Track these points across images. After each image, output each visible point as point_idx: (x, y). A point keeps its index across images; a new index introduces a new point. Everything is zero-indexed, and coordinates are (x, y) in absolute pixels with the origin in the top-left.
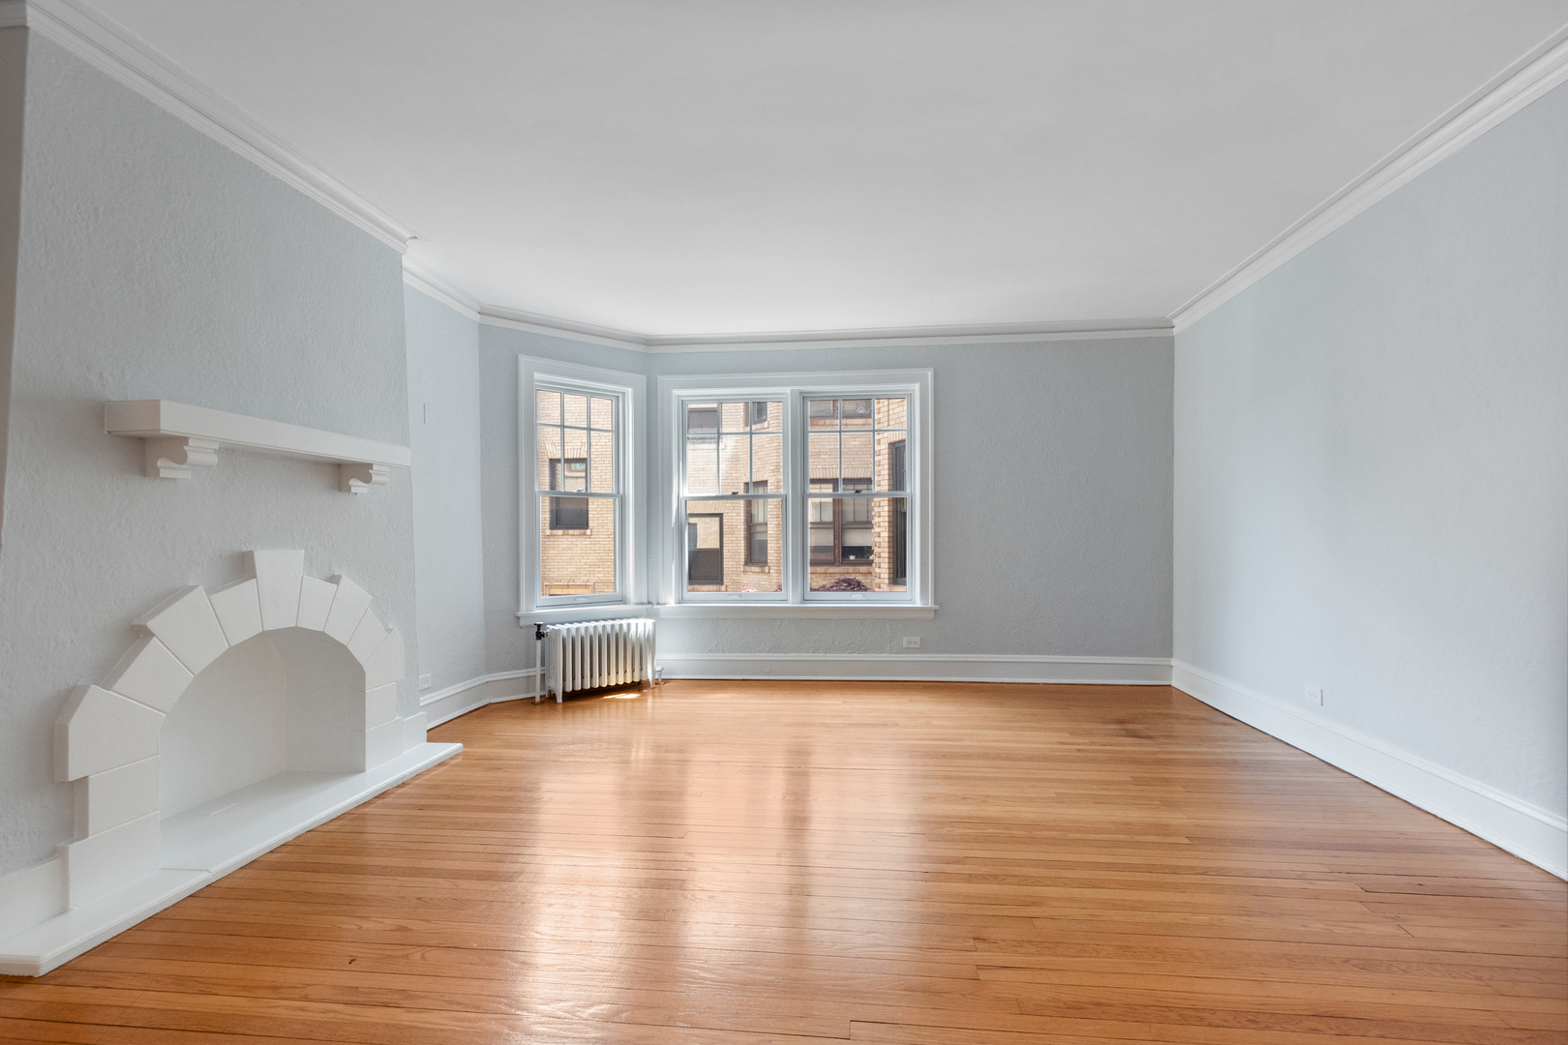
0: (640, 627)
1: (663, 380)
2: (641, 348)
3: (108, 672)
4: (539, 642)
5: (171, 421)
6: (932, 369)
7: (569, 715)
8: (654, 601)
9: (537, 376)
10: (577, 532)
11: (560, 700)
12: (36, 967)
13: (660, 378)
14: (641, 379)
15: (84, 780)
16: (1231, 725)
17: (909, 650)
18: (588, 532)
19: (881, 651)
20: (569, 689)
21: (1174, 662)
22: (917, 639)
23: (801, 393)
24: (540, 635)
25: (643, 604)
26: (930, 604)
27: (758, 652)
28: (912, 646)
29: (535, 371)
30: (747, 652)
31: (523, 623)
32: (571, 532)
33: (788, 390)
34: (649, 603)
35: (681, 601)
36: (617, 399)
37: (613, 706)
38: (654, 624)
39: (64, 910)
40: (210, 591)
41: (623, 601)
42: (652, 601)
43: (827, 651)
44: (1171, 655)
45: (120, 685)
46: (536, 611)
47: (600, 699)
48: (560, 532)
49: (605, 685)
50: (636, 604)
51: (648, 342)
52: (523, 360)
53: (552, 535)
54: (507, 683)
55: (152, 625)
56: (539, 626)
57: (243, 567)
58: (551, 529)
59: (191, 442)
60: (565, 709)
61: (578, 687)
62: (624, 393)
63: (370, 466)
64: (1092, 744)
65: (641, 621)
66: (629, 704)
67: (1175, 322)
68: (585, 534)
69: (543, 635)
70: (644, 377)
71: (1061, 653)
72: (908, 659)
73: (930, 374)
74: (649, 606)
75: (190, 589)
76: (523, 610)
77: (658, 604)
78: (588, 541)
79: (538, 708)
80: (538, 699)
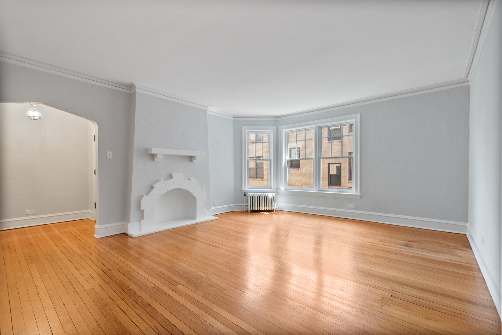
0: (271, 195)
1: (281, 127)
2: (275, 119)
3: (148, 193)
4: (245, 197)
5: (154, 151)
6: (359, 114)
7: (251, 216)
8: (278, 188)
9: (247, 130)
10: (297, 169)
11: (249, 212)
12: (133, 236)
14: (275, 128)
15: (143, 210)
17: (352, 209)
18: (300, 169)
20: (251, 209)
21: (468, 225)
22: (354, 205)
23: (318, 126)
24: (245, 195)
26: (359, 194)
27: (305, 205)
28: (352, 207)
29: (246, 129)
30: (302, 205)
31: (242, 192)
32: (295, 169)
33: (314, 126)
35: (285, 189)
36: (270, 133)
37: (263, 215)
38: (276, 195)
39: (141, 230)
40: (164, 181)
43: (325, 206)
45: (149, 195)
46: (250, 189)
47: (259, 213)
48: (292, 169)
49: (261, 209)
50: (273, 189)
51: (277, 117)
52: (243, 127)
53: (290, 170)
54: (239, 206)
55: (154, 186)
56: (245, 193)
57: (171, 176)
58: (290, 168)
59: (158, 155)
60: (250, 214)
61: (254, 209)
63: (195, 156)
64: (382, 245)
65: (271, 194)
66: (268, 215)
68: (299, 170)
70: (276, 127)
72: (350, 212)
73: (359, 115)
74: (277, 191)
75: (161, 180)
76: (243, 189)
78: (300, 172)
80: (245, 211)
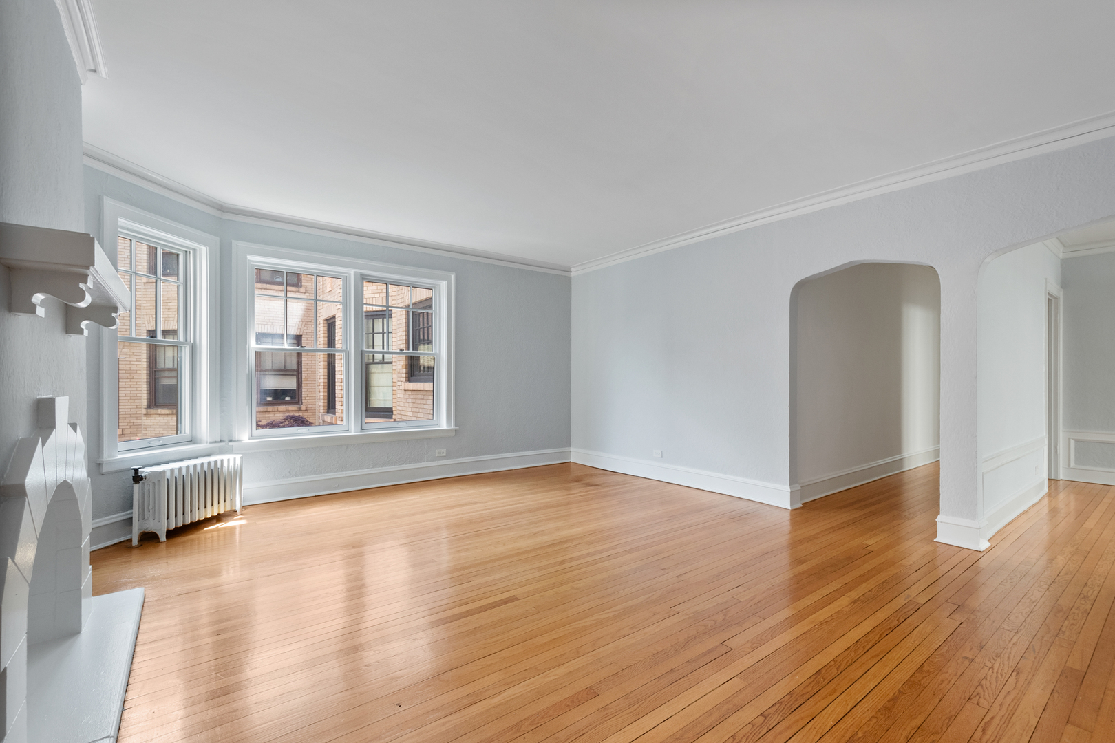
0: (230, 461)
1: (237, 244)
4: (139, 486)
6: (454, 273)
8: (226, 438)
9: (121, 221)
11: (163, 538)
13: (235, 243)
14: (215, 240)
16: (612, 475)
17: (440, 458)
19: (421, 460)
20: (172, 526)
21: (572, 449)
22: (444, 450)
24: (137, 478)
25: (216, 442)
26: (453, 426)
27: (327, 472)
28: (441, 455)
29: (119, 217)
30: (319, 474)
31: (105, 469)
33: (352, 272)
34: (221, 441)
35: (252, 437)
36: (186, 253)
38: (242, 458)
41: (193, 441)
42: (224, 439)
43: (384, 465)
44: (570, 446)
46: (120, 456)
49: (203, 518)
50: (210, 443)
51: (222, 208)
52: (108, 203)
56: (136, 471)
60: (168, 547)
61: (180, 523)
62: (195, 250)
65: (231, 457)
67: (573, 270)
69: (141, 479)
70: (218, 239)
71: (522, 451)
72: (439, 464)
73: (453, 277)
74: (225, 443)
76: (106, 457)
77: (231, 441)
79: (135, 552)
80: (135, 542)
